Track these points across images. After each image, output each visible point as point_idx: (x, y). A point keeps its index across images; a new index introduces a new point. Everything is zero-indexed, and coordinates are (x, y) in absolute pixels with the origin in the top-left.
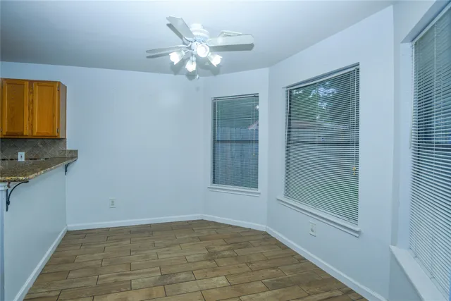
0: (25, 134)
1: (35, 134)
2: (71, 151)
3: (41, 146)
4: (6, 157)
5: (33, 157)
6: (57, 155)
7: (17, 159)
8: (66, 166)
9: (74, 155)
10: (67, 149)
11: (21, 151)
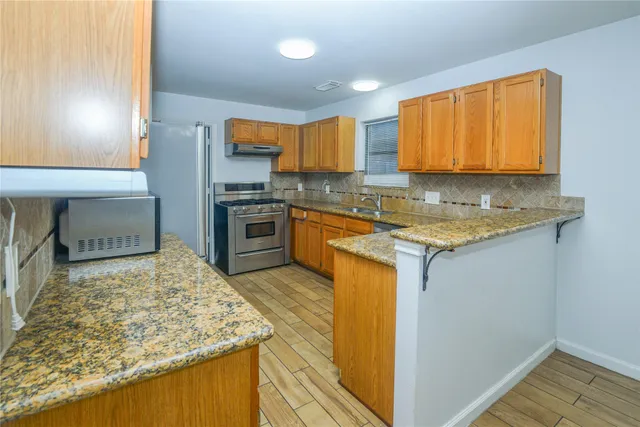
0: (487, 167)
1: (502, 167)
2: (568, 200)
3: (515, 187)
4: (466, 201)
5: (502, 204)
6: (542, 205)
7: (480, 205)
8: (559, 226)
9: (577, 208)
10: (563, 194)
11: (484, 193)
